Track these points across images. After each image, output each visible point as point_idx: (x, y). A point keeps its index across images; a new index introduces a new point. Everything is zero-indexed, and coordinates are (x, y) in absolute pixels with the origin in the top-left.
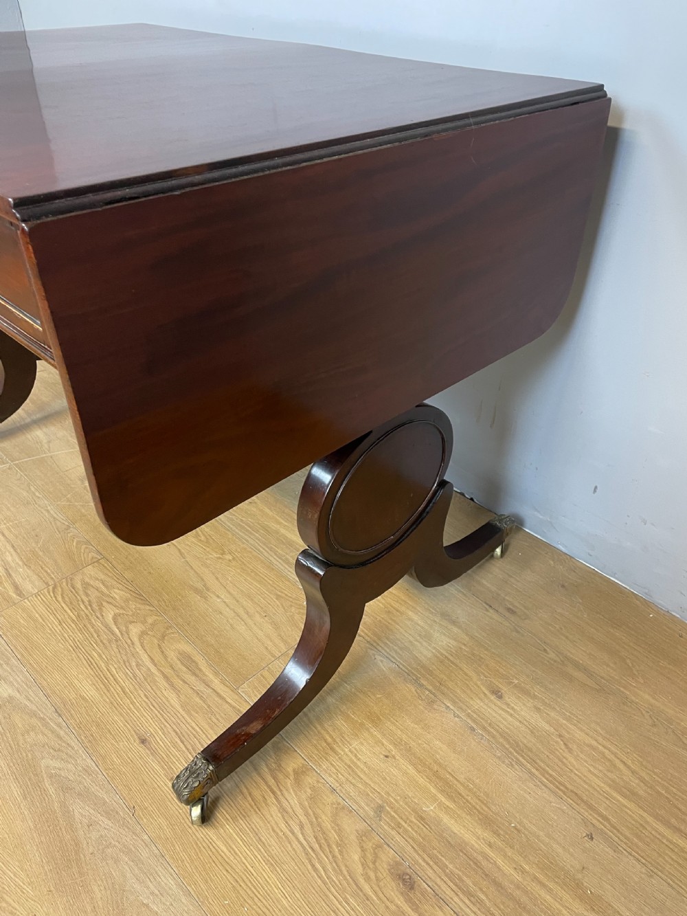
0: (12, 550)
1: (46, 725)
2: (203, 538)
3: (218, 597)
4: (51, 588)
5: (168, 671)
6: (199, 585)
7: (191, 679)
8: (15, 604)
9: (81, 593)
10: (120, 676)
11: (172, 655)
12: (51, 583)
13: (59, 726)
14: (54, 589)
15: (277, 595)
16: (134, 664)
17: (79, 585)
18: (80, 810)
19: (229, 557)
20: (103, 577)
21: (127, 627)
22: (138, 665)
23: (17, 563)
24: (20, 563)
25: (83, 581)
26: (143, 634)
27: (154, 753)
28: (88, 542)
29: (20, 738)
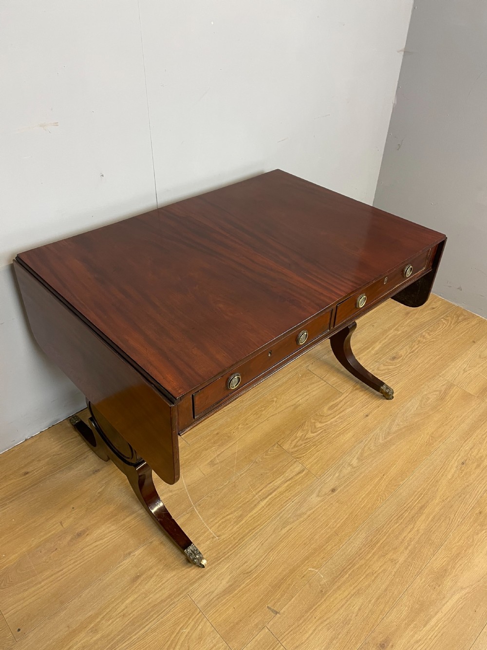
0: (273, 483)
1: (367, 444)
2: (263, 408)
3: (299, 401)
4: (297, 460)
5: (337, 412)
6: (293, 407)
7: (340, 406)
8: (309, 471)
9: (300, 447)
10: (342, 426)
11: (330, 412)
12: (295, 460)
13: (366, 441)
14: (298, 458)
15: (297, 383)
16: (336, 423)
17: (296, 449)
18: (394, 428)
19: (275, 399)
20: (290, 441)
21: (318, 428)
22: (336, 422)
23: (282, 478)
24: (283, 476)
25: (292, 448)
26: (320, 422)
27: (371, 412)
28: (267, 451)
29: (373, 451)
